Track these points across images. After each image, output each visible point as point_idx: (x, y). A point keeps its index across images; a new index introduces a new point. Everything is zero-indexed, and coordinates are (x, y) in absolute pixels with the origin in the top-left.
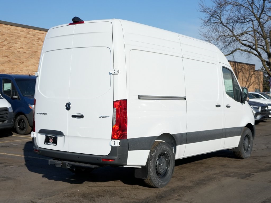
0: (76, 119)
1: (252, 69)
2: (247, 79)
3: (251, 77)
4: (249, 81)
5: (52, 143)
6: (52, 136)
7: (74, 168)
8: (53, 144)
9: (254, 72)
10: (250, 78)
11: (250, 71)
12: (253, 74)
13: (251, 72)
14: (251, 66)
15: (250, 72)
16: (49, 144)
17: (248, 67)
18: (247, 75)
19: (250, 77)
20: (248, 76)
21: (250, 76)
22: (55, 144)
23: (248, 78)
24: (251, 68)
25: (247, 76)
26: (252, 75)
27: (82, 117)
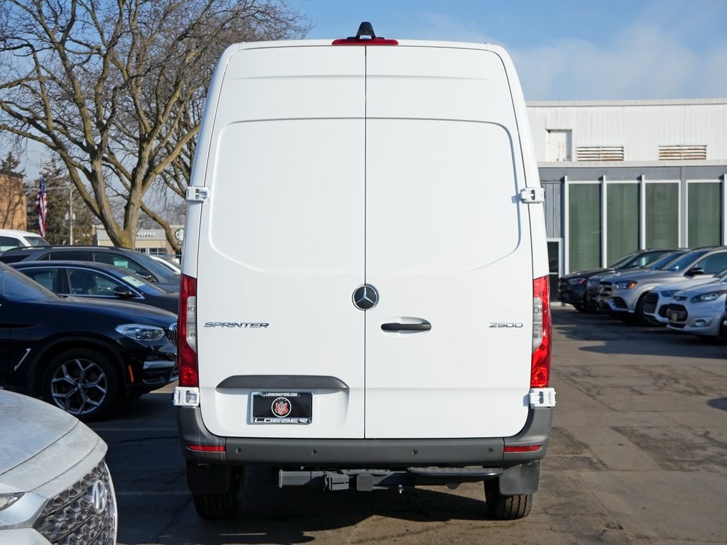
0: (398, 335)
1: (16, 187)
2: (3, 215)
3: (14, 210)
4: (8, 223)
5: (291, 416)
6: (288, 395)
7: (400, 486)
8: (293, 420)
9: (20, 197)
10: (11, 212)
11: (10, 194)
12: (19, 203)
13: (13, 197)
14: (13, 178)
15: (11, 196)
16: (274, 420)
17: (6, 182)
18: (3, 204)
19: (12, 210)
20: (6, 208)
21: (10, 208)
22: (304, 420)
23: (6, 214)
24: (12, 185)
25: (3, 208)
26: (17, 204)
27: (423, 327)
